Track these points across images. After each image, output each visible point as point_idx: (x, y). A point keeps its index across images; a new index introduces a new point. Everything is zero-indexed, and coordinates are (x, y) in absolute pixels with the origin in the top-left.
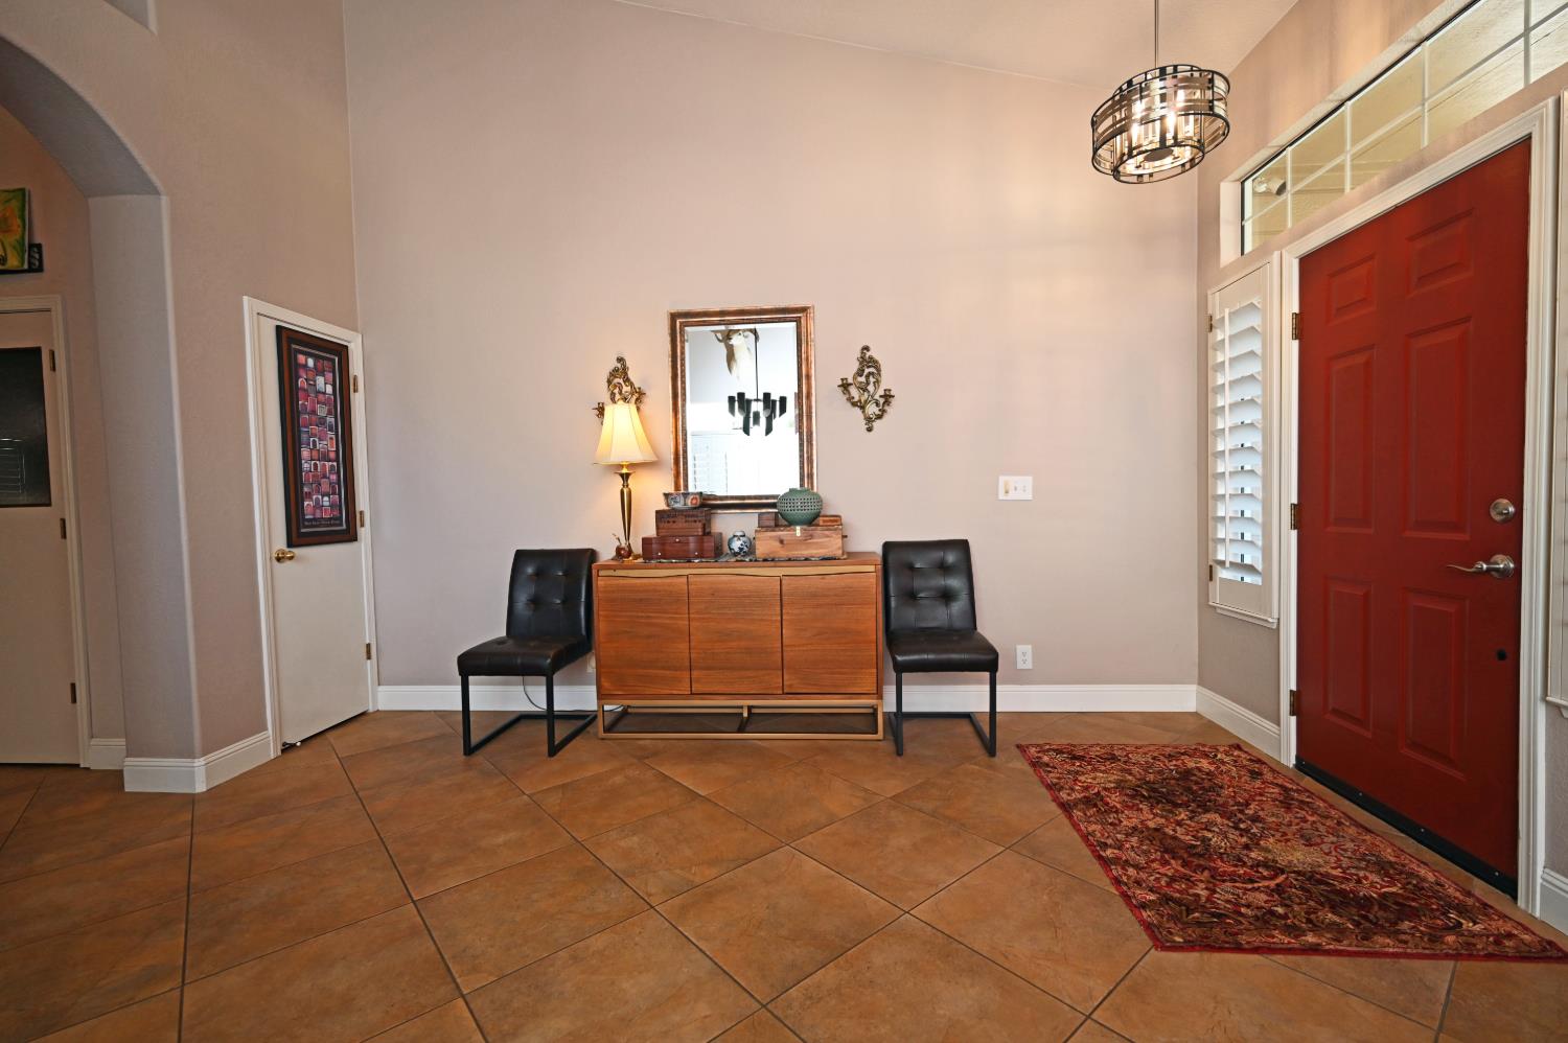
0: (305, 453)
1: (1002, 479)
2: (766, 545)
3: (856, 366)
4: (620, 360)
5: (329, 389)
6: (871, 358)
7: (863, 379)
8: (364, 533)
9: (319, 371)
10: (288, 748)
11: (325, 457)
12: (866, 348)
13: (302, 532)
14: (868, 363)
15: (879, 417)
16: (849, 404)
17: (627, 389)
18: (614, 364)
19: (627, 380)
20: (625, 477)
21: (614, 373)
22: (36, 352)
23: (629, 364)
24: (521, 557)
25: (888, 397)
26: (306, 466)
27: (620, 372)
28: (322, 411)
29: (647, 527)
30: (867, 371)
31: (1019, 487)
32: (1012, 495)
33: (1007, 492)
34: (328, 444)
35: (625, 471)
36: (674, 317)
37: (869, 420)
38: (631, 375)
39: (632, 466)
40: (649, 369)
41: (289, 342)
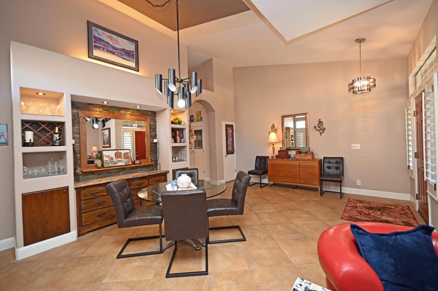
0: (228, 141)
1: (352, 145)
2: (298, 157)
3: (318, 123)
4: (273, 124)
5: (231, 132)
6: (321, 121)
7: (319, 125)
8: (235, 152)
9: (230, 129)
10: (226, 182)
11: (230, 142)
12: (320, 120)
13: (228, 153)
14: (320, 122)
15: (323, 133)
16: (316, 131)
17: (274, 129)
18: (272, 125)
19: (274, 128)
20: (273, 145)
21: (272, 127)
22: (201, 130)
23: (275, 125)
24: (257, 157)
25: (324, 129)
26: (228, 143)
27: (273, 126)
28: (230, 135)
29: (276, 153)
30: (320, 124)
31: (357, 146)
32: (355, 148)
33: (353, 147)
34: (231, 140)
35: (273, 144)
36: (282, 116)
37: (321, 133)
38: (275, 127)
39: (274, 143)
40: (278, 126)
41: (227, 126)
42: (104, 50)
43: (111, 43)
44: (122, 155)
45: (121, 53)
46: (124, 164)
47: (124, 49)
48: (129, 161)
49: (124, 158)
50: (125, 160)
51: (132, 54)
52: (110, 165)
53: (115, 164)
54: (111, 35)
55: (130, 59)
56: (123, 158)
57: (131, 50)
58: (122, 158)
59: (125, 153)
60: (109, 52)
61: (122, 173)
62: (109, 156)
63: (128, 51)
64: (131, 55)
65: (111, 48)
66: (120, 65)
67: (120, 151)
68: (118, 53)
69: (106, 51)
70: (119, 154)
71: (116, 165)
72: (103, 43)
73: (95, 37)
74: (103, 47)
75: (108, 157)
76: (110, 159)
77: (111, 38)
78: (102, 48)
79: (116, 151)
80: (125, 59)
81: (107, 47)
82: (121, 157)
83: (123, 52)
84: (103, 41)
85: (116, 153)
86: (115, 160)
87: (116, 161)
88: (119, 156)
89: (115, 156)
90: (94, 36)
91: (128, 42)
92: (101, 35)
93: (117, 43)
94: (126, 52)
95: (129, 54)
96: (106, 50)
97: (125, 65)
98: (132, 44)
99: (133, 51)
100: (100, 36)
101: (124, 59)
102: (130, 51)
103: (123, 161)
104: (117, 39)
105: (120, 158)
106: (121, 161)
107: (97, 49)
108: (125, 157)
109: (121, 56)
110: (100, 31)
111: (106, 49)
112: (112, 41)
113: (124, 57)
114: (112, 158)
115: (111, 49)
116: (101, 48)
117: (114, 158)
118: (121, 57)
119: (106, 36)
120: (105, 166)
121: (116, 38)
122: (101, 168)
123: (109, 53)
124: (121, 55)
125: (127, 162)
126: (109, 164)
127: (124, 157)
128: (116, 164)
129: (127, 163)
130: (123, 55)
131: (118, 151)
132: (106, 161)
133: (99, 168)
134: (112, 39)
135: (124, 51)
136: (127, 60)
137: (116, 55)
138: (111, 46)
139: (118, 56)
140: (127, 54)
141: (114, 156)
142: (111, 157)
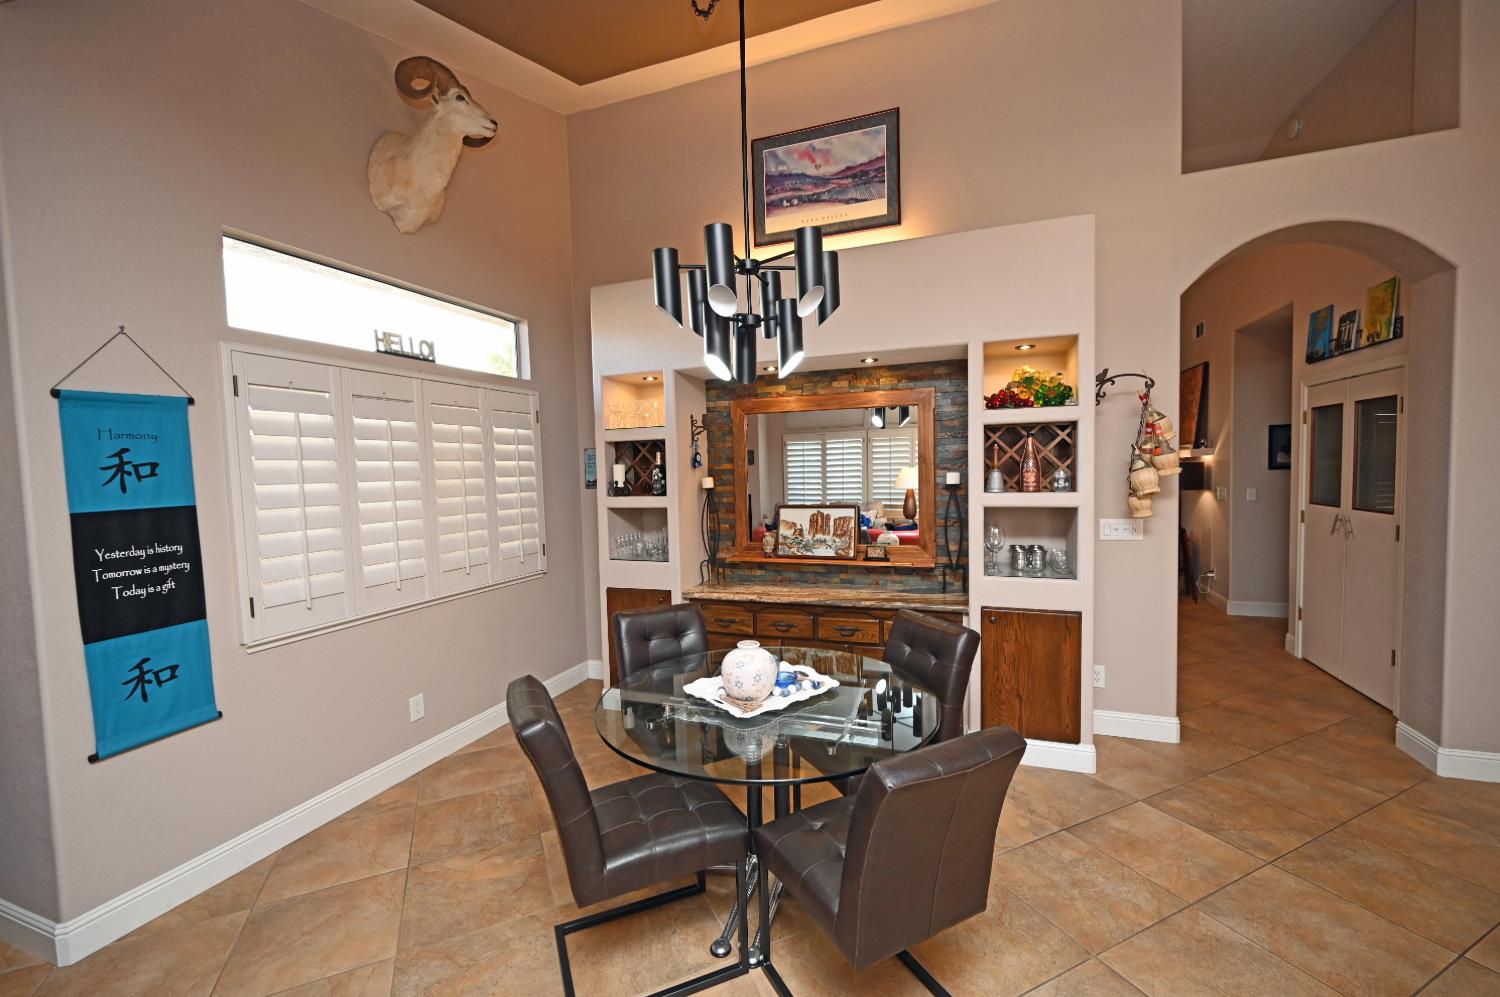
22: (1394, 398)
42: (792, 205)
43: (811, 171)
44: (832, 523)
45: (840, 185)
46: (831, 553)
47: (849, 168)
48: (849, 547)
49: (835, 534)
50: (837, 540)
51: (877, 170)
52: (792, 550)
53: (807, 551)
54: (811, 145)
55: (871, 194)
56: (832, 533)
57: (874, 157)
58: (829, 534)
59: (840, 518)
60: (804, 202)
61: (837, 580)
62: (794, 524)
63: (861, 168)
64: (872, 174)
65: (810, 187)
66: (836, 228)
67: (825, 511)
68: (829, 191)
69: (797, 205)
70: (822, 520)
71: (809, 554)
72: (790, 182)
73: (770, 178)
74: (789, 194)
75: (791, 528)
76: (794, 534)
77: (809, 155)
78: (788, 201)
79: (815, 511)
80: (852, 199)
81: (799, 190)
82: (824, 531)
83: (847, 177)
84: (789, 176)
85: (813, 516)
86: (808, 537)
87: (811, 542)
88: (822, 527)
89: (811, 525)
90: (767, 175)
91: (864, 133)
92: (783, 163)
93: (827, 162)
94: (854, 176)
95: (866, 173)
96: (796, 202)
97: (852, 221)
98: (878, 132)
99: (880, 154)
100: (781, 168)
101: (848, 202)
102: (871, 162)
103: (830, 543)
104: (828, 146)
105: (824, 534)
106: (825, 541)
107: (776, 211)
108: (839, 533)
109: (840, 197)
110: (780, 151)
111: (796, 198)
112: (813, 161)
113: (852, 194)
114: (801, 530)
115: (809, 191)
116: (785, 203)
117: (805, 533)
118: (840, 201)
119: (796, 156)
120: (780, 553)
121: (826, 142)
122: (770, 557)
123: (805, 205)
124: (839, 193)
125: (843, 550)
126: (790, 548)
127: (835, 530)
128: (810, 550)
129: (840, 551)
130: (844, 189)
131: (822, 510)
132: (785, 538)
133: (765, 557)
134: (814, 155)
135: (849, 173)
136: (857, 201)
137: (824, 201)
138: (810, 180)
139: (830, 201)
140: (860, 177)
141: (806, 526)
142: (799, 527)
